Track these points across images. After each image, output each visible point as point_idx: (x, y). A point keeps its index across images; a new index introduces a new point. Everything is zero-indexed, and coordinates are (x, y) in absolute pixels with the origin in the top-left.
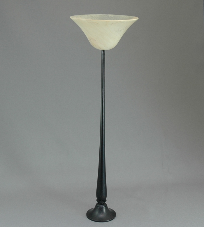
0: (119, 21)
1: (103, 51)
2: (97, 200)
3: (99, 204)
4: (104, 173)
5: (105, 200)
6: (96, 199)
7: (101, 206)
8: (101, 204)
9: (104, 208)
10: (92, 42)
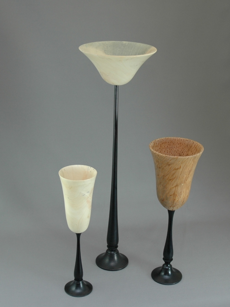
0: (135, 56)
1: (116, 86)
2: (108, 246)
3: (110, 250)
4: (115, 218)
5: (117, 247)
6: (107, 244)
7: (113, 253)
8: (112, 251)
9: (115, 255)
10: (104, 77)
